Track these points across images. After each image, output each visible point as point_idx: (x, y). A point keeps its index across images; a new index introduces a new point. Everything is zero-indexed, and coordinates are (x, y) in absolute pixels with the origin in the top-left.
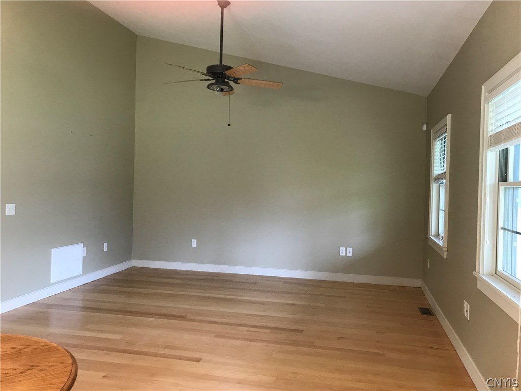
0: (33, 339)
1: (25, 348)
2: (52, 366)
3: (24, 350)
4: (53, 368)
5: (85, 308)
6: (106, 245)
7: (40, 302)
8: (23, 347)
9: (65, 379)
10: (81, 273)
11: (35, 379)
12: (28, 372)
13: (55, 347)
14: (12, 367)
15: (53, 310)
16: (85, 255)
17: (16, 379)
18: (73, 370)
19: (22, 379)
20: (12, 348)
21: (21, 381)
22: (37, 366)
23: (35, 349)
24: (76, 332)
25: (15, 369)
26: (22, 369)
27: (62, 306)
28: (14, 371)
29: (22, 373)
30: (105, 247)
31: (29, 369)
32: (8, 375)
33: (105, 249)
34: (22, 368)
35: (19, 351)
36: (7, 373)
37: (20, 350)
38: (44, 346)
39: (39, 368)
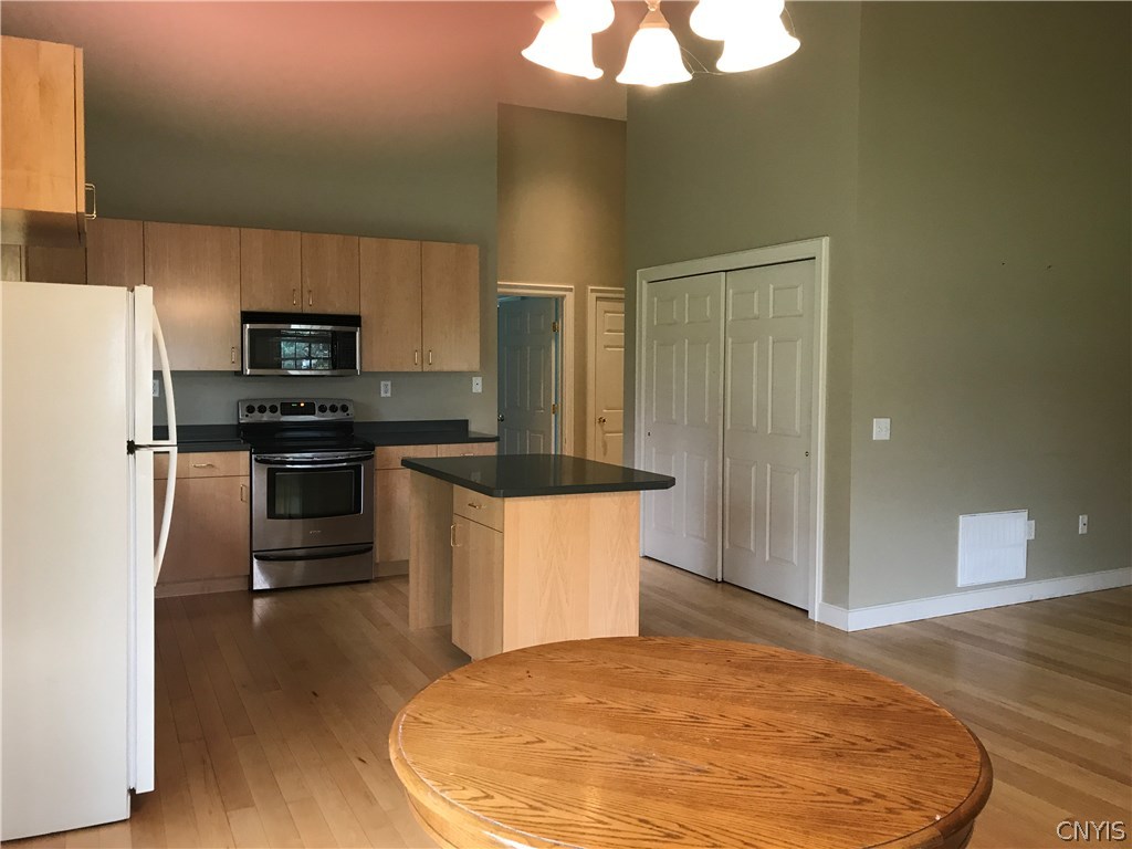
0: (907, 691)
1: (890, 704)
2: (939, 756)
3: (890, 708)
4: (941, 760)
5: (1029, 655)
6: (1083, 519)
7: (938, 621)
8: (889, 701)
9: (964, 792)
10: (1024, 576)
11: (905, 771)
12: (892, 754)
13: (950, 720)
14: (863, 734)
15: (960, 645)
16: (1033, 537)
17: (869, 761)
18: (981, 779)
19: (880, 762)
20: (867, 698)
21: (877, 766)
22: (909, 746)
23: (910, 711)
24: (1010, 702)
25: (870, 740)
26: (880, 742)
27: (981, 639)
28: (867, 743)
29: (879, 750)
30: (1081, 525)
31: (895, 748)
32: (855, 747)
33: (1082, 530)
34: (884, 741)
35: (879, 706)
36: (854, 744)
37: (881, 706)
38: (927, 710)
39: (914, 752)
